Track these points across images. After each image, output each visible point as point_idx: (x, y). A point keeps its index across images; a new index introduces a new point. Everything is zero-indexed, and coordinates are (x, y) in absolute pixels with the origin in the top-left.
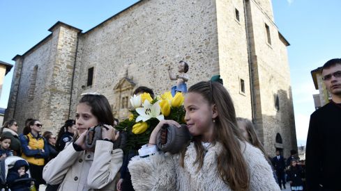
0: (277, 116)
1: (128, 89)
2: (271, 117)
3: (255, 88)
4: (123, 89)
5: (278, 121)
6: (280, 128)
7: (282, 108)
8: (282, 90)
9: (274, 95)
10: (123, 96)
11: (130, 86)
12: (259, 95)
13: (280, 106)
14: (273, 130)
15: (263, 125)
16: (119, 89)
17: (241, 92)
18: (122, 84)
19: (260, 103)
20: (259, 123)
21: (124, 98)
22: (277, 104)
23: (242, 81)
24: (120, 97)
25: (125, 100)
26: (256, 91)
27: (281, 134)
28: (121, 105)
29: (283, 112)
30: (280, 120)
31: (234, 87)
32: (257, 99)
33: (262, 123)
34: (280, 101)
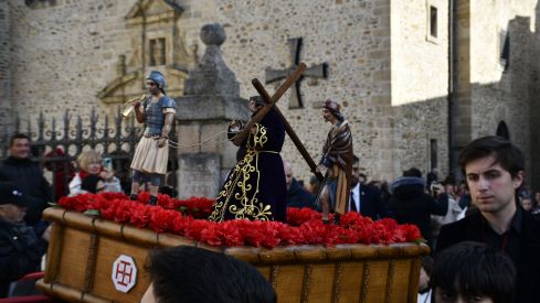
0: (501, 83)
1: (166, 20)
2: (490, 86)
3: (459, 22)
4: (149, 19)
5: (504, 93)
6: (507, 110)
7: (515, 61)
8: (518, 18)
9: (501, 35)
10: (151, 35)
11: (172, 15)
12: (467, 41)
13: (511, 58)
14: (492, 115)
15: (473, 107)
16: (140, 20)
17: (430, 37)
18: (147, 7)
19: (468, 57)
20: (464, 102)
21: (153, 42)
22: (505, 54)
23: (434, 10)
24: (144, 37)
25: (158, 45)
26: (461, 30)
27: (508, 123)
28: (148, 57)
29: (515, 71)
30: (508, 90)
31: (416, 27)
32: (462, 49)
33: (469, 103)
34: (513, 44)
